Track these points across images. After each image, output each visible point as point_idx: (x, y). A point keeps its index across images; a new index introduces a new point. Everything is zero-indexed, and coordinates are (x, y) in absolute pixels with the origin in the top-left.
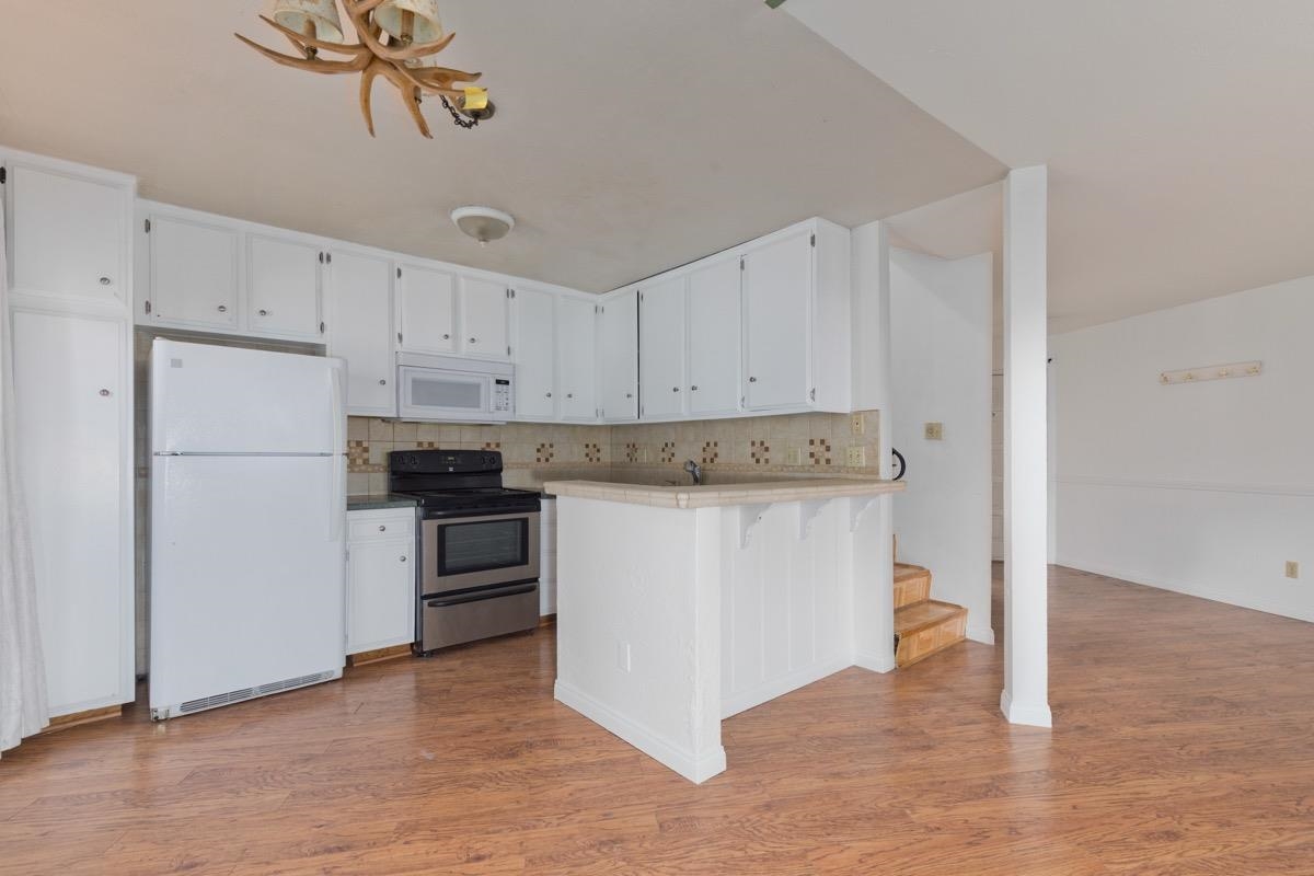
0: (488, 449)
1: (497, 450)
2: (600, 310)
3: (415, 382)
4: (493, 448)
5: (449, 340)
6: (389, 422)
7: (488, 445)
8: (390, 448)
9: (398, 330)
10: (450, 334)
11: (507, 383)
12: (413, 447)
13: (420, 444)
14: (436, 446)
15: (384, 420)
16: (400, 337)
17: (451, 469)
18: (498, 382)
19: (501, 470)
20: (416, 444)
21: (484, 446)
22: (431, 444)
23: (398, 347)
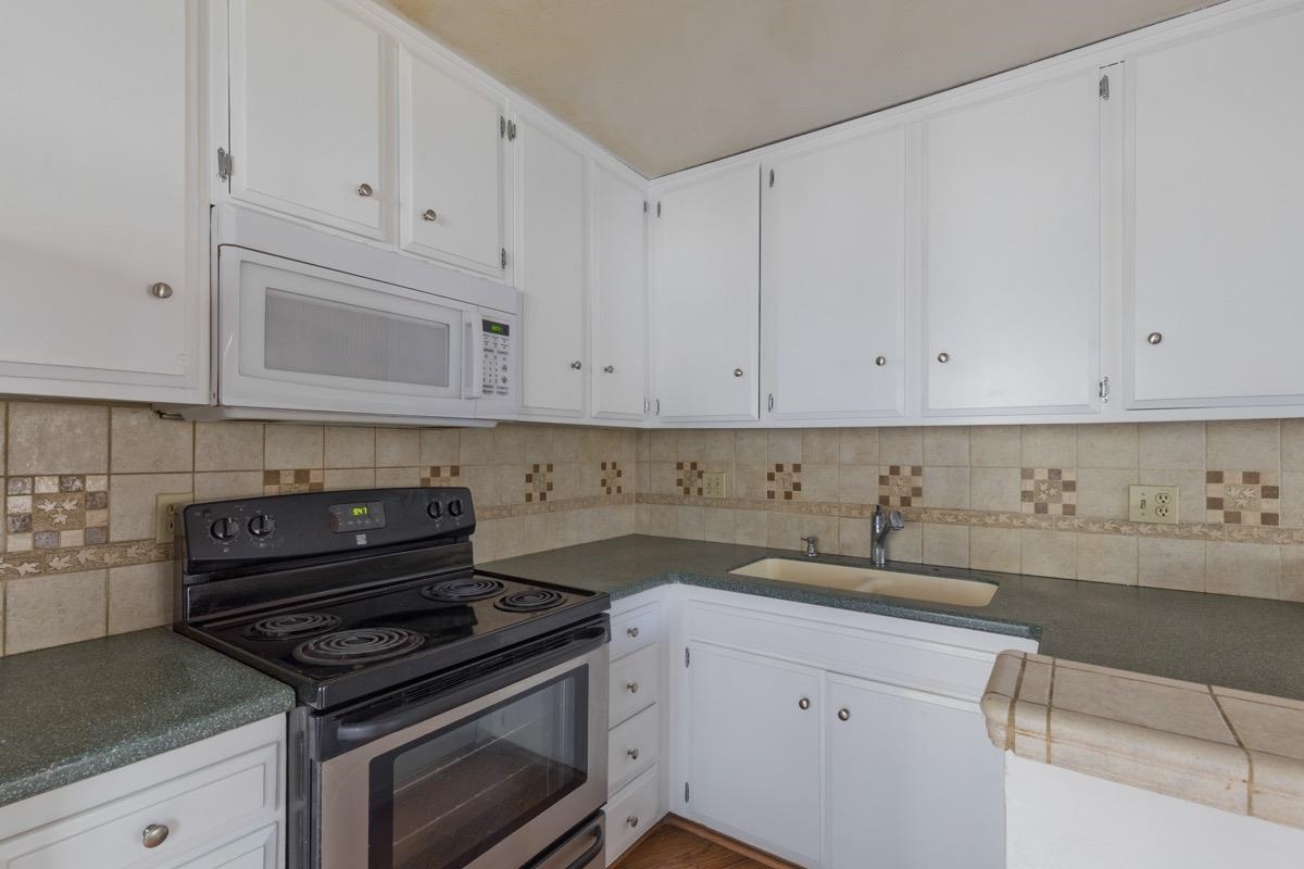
0: (435, 483)
1: (454, 483)
2: (653, 209)
3: (273, 300)
4: (445, 480)
5: (369, 203)
6: (179, 418)
7: (436, 471)
8: (180, 491)
9: (217, 141)
10: (375, 187)
11: (504, 330)
12: (254, 486)
13: (272, 476)
14: (314, 478)
15: (160, 411)
16: (226, 164)
17: (361, 540)
18: (488, 326)
19: (471, 529)
20: (260, 476)
21: (427, 474)
22: (302, 475)
23: (217, 189)
